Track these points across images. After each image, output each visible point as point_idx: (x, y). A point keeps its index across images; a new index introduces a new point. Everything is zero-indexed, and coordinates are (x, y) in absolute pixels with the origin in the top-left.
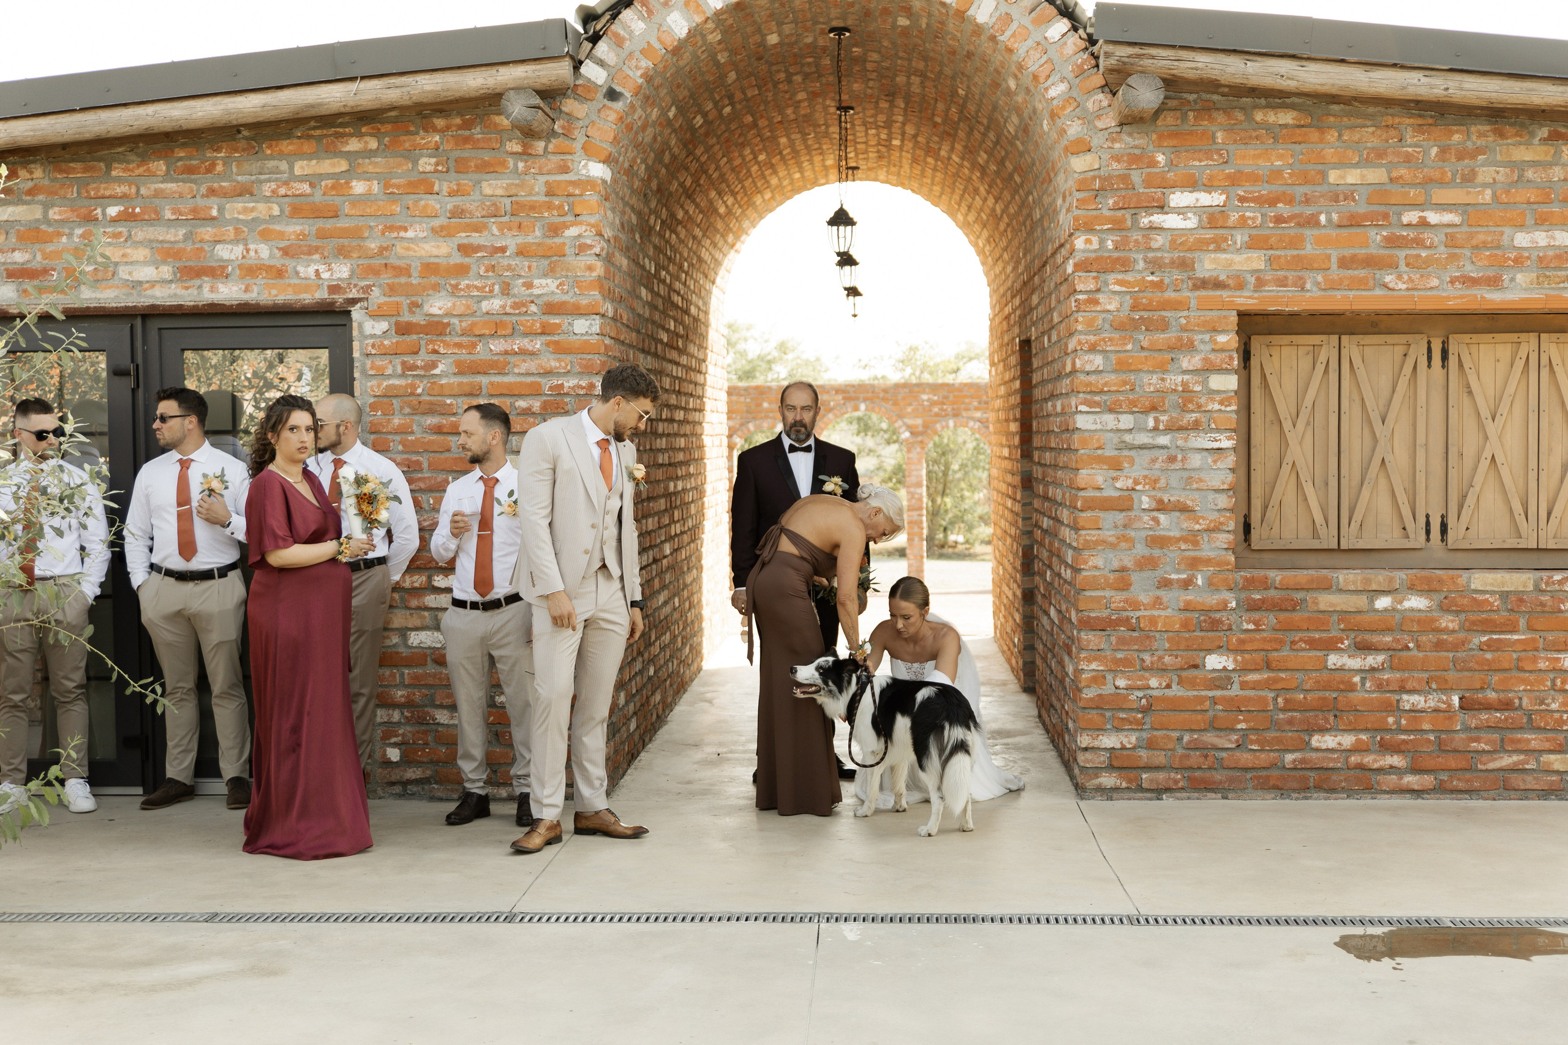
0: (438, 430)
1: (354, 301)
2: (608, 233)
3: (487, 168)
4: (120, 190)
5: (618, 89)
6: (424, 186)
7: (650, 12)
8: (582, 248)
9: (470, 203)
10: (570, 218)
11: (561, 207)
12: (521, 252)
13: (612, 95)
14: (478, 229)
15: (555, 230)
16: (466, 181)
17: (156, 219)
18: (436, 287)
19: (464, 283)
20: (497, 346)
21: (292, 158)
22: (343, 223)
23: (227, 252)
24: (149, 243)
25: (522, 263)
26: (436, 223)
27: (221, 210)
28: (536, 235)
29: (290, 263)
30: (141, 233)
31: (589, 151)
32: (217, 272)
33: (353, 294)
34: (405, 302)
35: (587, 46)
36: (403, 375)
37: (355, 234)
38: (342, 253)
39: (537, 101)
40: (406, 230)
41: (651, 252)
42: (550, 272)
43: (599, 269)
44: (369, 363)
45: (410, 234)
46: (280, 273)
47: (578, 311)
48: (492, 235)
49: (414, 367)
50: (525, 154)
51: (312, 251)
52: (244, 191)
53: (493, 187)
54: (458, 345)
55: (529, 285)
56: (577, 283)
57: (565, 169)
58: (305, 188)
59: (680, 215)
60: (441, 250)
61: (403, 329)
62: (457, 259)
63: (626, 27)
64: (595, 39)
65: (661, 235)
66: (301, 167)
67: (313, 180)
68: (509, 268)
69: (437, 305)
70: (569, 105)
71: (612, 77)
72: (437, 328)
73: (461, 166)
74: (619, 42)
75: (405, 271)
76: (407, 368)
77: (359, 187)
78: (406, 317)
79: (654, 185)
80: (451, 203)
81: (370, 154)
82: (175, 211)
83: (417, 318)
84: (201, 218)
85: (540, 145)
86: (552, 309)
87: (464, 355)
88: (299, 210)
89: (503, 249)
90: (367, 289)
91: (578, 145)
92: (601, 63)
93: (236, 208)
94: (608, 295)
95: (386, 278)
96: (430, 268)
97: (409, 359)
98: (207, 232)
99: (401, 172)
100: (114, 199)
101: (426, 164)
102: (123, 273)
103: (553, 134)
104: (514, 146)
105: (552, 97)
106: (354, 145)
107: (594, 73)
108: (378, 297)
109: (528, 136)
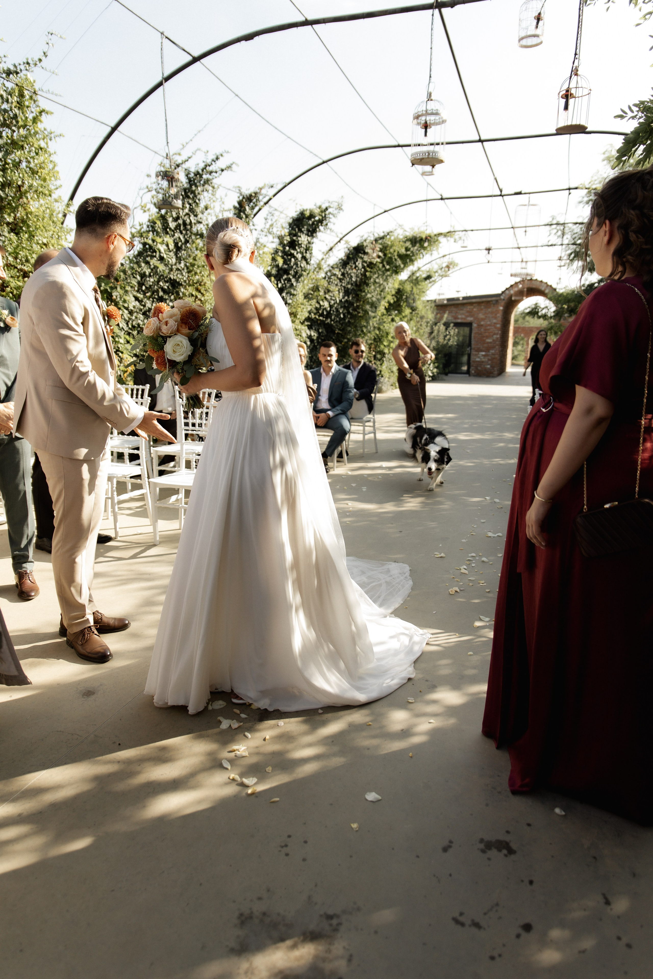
1: (473, 322)
3: (489, 308)
6: (482, 309)
9: (487, 312)
10: (498, 313)
12: (493, 317)
13: (504, 300)
14: (488, 314)
15: (496, 315)
16: (487, 309)
17: (452, 313)
18: (482, 321)
20: (488, 327)
22: (473, 314)
23: (460, 316)
26: (483, 314)
27: (459, 312)
31: (500, 307)
32: (458, 319)
38: (472, 317)
45: (480, 315)
46: (465, 319)
50: (493, 307)
51: (469, 316)
52: (462, 310)
53: (490, 310)
54: (484, 327)
58: (468, 309)
61: (478, 325)
66: (469, 307)
67: (470, 309)
68: (491, 319)
69: (482, 323)
72: (482, 325)
73: (486, 307)
75: (479, 319)
77: (475, 310)
80: (485, 312)
81: (476, 306)
83: (480, 324)
84: (457, 313)
85: (495, 306)
88: (468, 312)
89: (491, 317)
93: (461, 312)
99: (480, 308)
101: (482, 307)
104: (492, 305)
105: (497, 301)
106: (474, 305)
107: (502, 297)
108: (476, 322)
109: (494, 304)
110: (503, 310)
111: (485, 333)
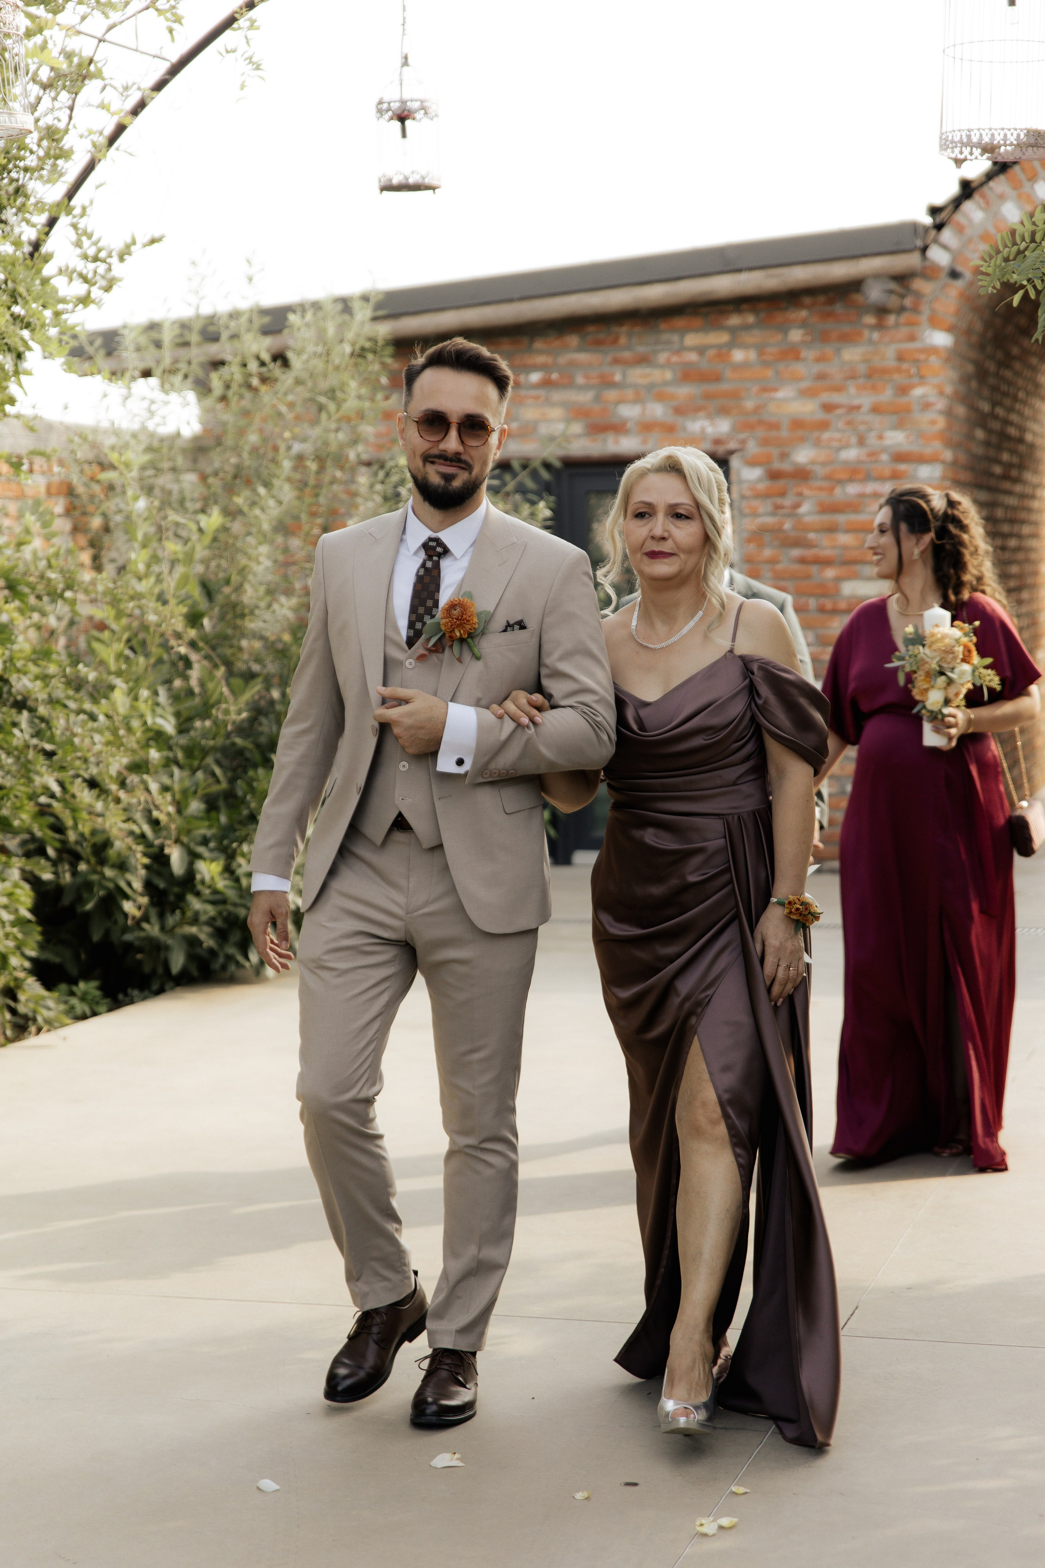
0: (802, 561)
1: (732, 452)
2: (949, 390)
3: (847, 339)
4: (541, 359)
5: (959, 268)
6: (792, 353)
7: (987, 203)
8: (926, 406)
9: (833, 369)
10: (915, 380)
11: (908, 371)
12: (876, 409)
13: (954, 274)
14: (838, 389)
15: (903, 390)
16: (829, 350)
17: (568, 384)
18: (802, 440)
19: (826, 435)
20: (853, 489)
21: (683, 332)
22: (724, 386)
23: (629, 412)
24: (564, 404)
25: (876, 420)
26: (805, 384)
27: (624, 375)
28: (887, 395)
29: (679, 420)
30: (557, 396)
31: (935, 323)
32: (619, 428)
33: (732, 445)
34: (775, 452)
35: (933, 233)
36: (773, 514)
37: (735, 395)
38: (723, 411)
39: (893, 286)
40: (776, 390)
41: (986, 392)
42: (899, 426)
43: (941, 423)
44: (744, 504)
45: (780, 394)
46: (671, 428)
47: (921, 459)
48: (853, 395)
49: (781, 507)
50: (880, 326)
51: (697, 409)
52: (643, 360)
53: (852, 354)
54: (821, 489)
55: (880, 437)
56: (921, 435)
57: (912, 338)
58: (693, 357)
59: (1015, 351)
60: (807, 408)
61: (774, 475)
62: (820, 416)
63: (967, 217)
64: (939, 227)
65: (997, 375)
66: (691, 339)
67: (701, 350)
68: (863, 423)
69: (803, 456)
70: (918, 284)
71: (954, 259)
72: (802, 475)
73: (824, 338)
74: (960, 230)
75: (774, 426)
76: (778, 507)
77: (738, 355)
78: (777, 465)
79: (990, 334)
80: (816, 368)
81: (747, 328)
82: (587, 377)
83: (786, 466)
84: (607, 383)
85: (891, 319)
86: (900, 457)
87: (824, 496)
88: (688, 375)
89: (858, 408)
90: (744, 442)
91: (924, 318)
92: (945, 247)
93: (638, 375)
94: (949, 444)
95: (761, 433)
96: (798, 424)
97: (779, 501)
98: (611, 395)
99: (774, 342)
100: (535, 368)
101: (796, 335)
102: (543, 430)
103: (902, 309)
104: (870, 320)
105: (902, 279)
106: (734, 320)
107: (939, 256)
108: (753, 448)
109: (882, 311)
110: (952, 356)
111: (832, 529)
